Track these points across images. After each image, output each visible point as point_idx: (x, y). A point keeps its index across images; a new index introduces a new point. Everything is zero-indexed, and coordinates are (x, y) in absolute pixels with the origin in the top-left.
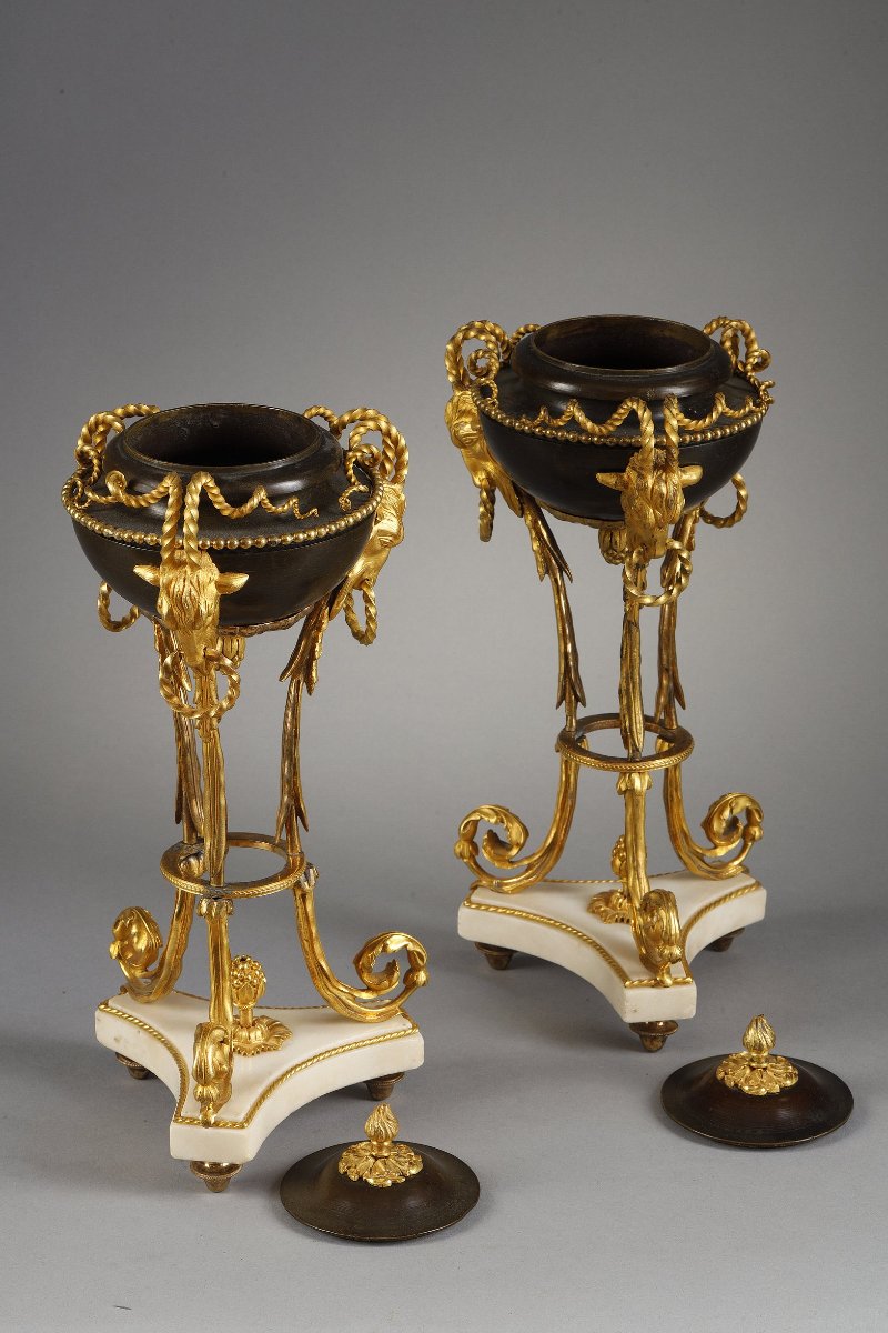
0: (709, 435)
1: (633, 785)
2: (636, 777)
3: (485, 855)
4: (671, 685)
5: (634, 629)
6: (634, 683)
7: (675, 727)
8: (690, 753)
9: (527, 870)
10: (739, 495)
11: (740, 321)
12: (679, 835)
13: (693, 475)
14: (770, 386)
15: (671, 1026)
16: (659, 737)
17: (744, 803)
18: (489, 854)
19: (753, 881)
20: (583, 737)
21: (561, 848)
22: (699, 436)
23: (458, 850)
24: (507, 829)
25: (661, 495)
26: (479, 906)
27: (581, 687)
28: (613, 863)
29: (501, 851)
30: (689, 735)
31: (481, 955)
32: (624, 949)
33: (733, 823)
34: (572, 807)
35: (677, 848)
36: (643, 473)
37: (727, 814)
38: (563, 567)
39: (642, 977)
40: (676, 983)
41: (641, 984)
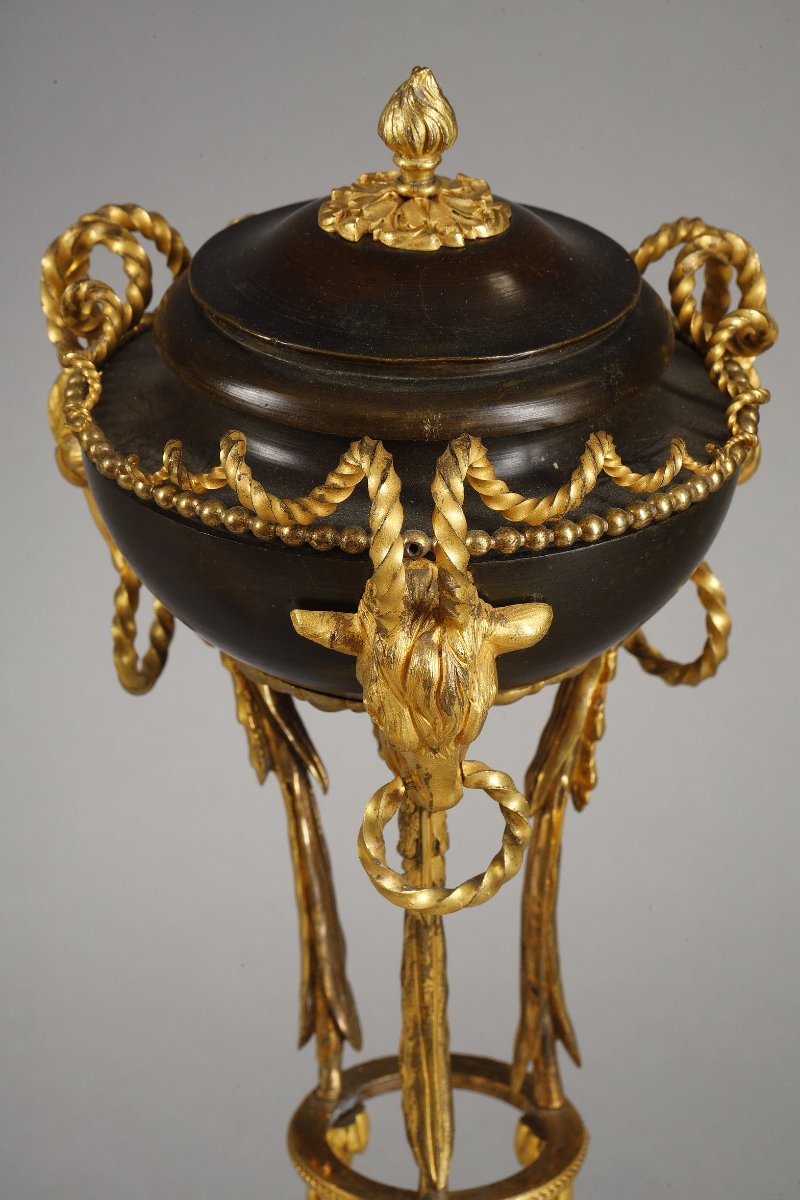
0: (569, 534)
4: (547, 1020)
7: (557, 1104)
10: (710, 625)
11: (722, 234)
13: (530, 623)
14: (757, 402)
22: (541, 537)
25: (427, 684)
38: (306, 759)
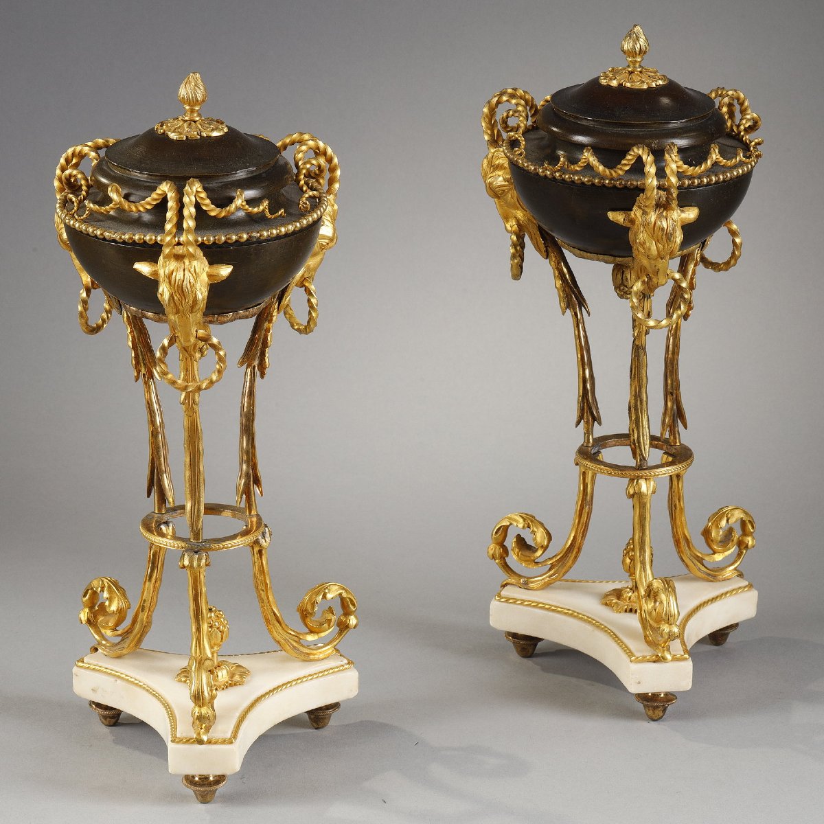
0: (705, 180)
1: (640, 489)
2: (643, 483)
3: (513, 559)
4: (675, 407)
5: (641, 351)
6: (641, 401)
7: (678, 444)
8: (689, 465)
9: (550, 570)
10: (734, 242)
11: (735, 91)
12: (683, 542)
13: (691, 214)
14: (759, 144)
15: (670, 697)
16: (664, 453)
17: (738, 515)
18: (518, 555)
19: (746, 583)
20: (598, 452)
21: (579, 549)
22: (696, 181)
23: (491, 552)
24: (533, 532)
25: (663, 229)
26: (508, 600)
27: (597, 409)
28: (624, 561)
29: (527, 553)
30: (690, 450)
31: (510, 644)
32: (631, 633)
33: (730, 531)
34: (589, 514)
35: (680, 552)
36: (646, 209)
37: (723, 523)
38: (582, 302)
39: (646, 654)
40: (675, 659)
41: (644, 660)
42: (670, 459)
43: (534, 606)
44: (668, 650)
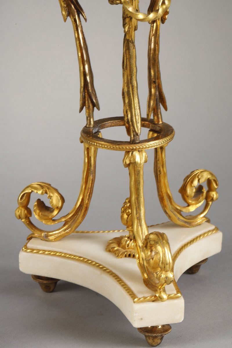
1: (134, 159)
2: (136, 154)
3: (35, 217)
4: (157, 93)
5: (131, 45)
6: (133, 86)
7: (161, 123)
8: (172, 138)
9: (64, 225)
12: (165, 197)
15: (166, 328)
16: (150, 131)
17: (206, 176)
18: (39, 216)
19: (213, 227)
20: (98, 132)
21: (87, 209)
23: (18, 214)
24: (50, 197)
26: (32, 250)
27: (96, 97)
28: (122, 217)
29: (46, 213)
30: (171, 127)
31: (36, 283)
32: (132, 276)
33: (200, 189)
34: (93, 181)
35: (164, 206)
37: (196, 183)
38: (80, 10)
39: (146, 295)
40: (170, 298)
41: (145, 300)
42: (155, 135)
43: (53, 255)
44: (164, 291)
